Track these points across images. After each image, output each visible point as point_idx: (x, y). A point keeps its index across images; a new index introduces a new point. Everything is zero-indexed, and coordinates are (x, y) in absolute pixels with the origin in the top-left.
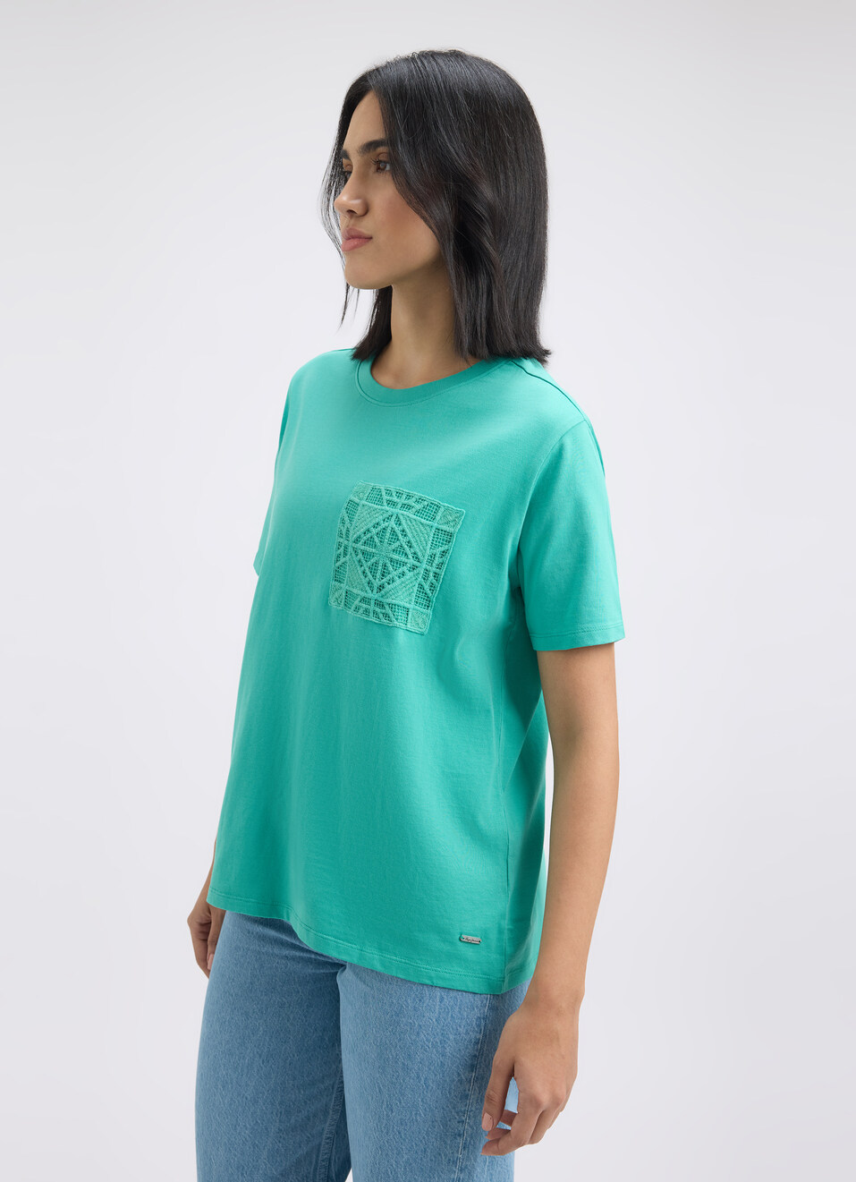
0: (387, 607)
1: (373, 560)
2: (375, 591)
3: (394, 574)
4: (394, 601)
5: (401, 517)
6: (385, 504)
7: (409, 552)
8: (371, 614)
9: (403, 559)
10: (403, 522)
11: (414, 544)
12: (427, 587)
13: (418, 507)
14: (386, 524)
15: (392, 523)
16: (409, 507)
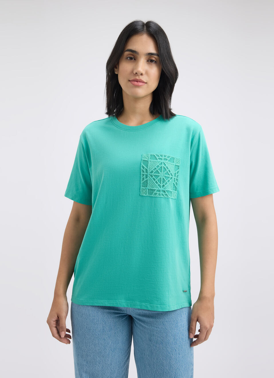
0: (166, 192)
1: (159, 178)
2: (161, 187)
3: (167, 181)
4: (168, 190)
5: (165, 163)
6: (158, 159)
7: (169, 174)
8: (161, 195)
9: (168, 176)
10: (166, 164)
11: (171, 171)
12: (175, 184)
13: (169, 159)
14: (161, 166)
15: (163, 165)
16: (166, 159)
